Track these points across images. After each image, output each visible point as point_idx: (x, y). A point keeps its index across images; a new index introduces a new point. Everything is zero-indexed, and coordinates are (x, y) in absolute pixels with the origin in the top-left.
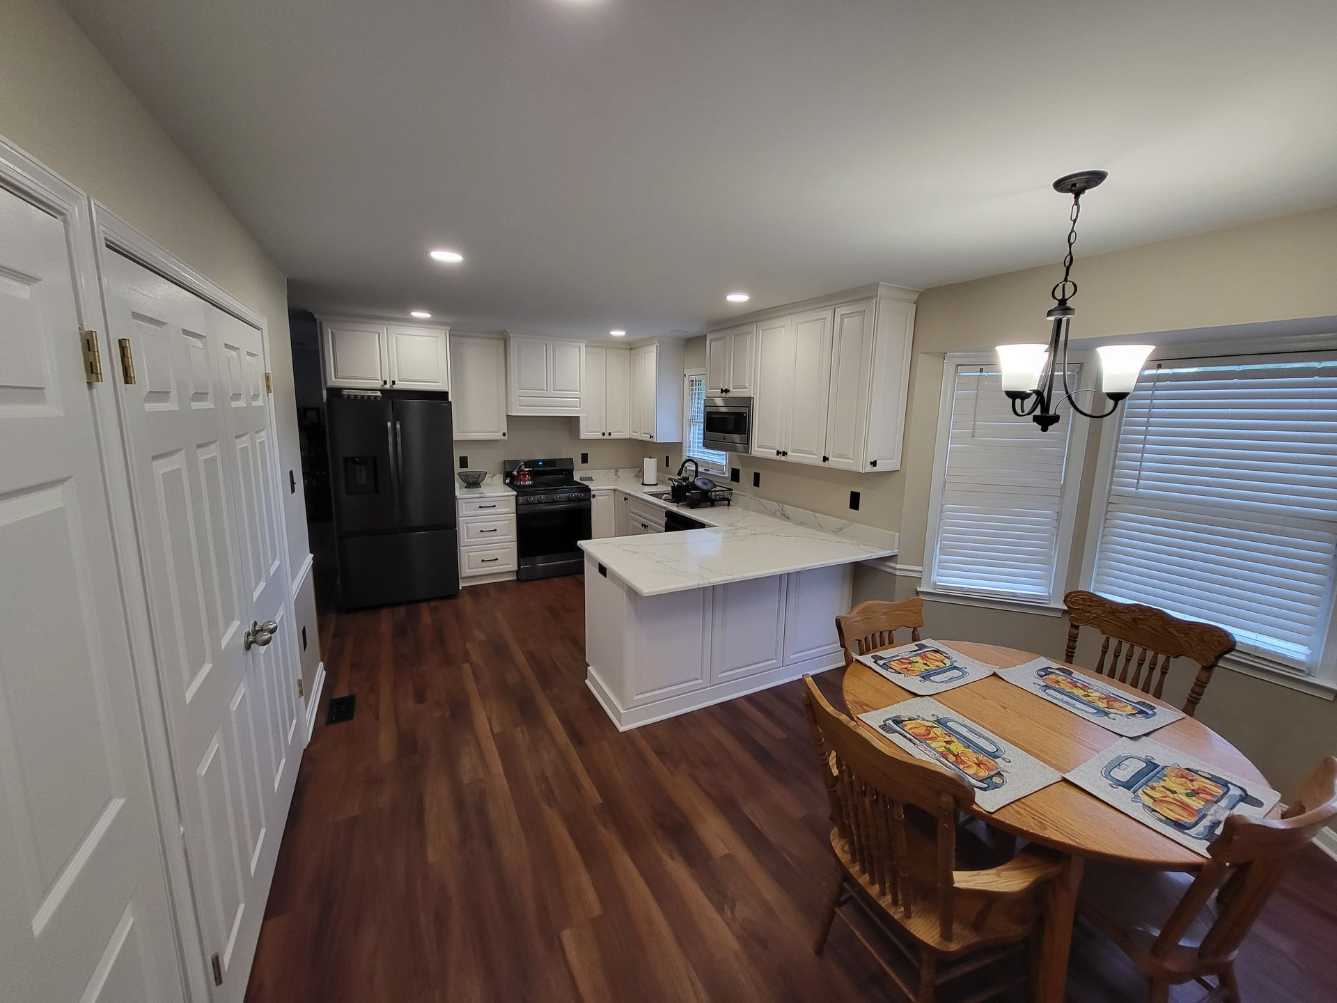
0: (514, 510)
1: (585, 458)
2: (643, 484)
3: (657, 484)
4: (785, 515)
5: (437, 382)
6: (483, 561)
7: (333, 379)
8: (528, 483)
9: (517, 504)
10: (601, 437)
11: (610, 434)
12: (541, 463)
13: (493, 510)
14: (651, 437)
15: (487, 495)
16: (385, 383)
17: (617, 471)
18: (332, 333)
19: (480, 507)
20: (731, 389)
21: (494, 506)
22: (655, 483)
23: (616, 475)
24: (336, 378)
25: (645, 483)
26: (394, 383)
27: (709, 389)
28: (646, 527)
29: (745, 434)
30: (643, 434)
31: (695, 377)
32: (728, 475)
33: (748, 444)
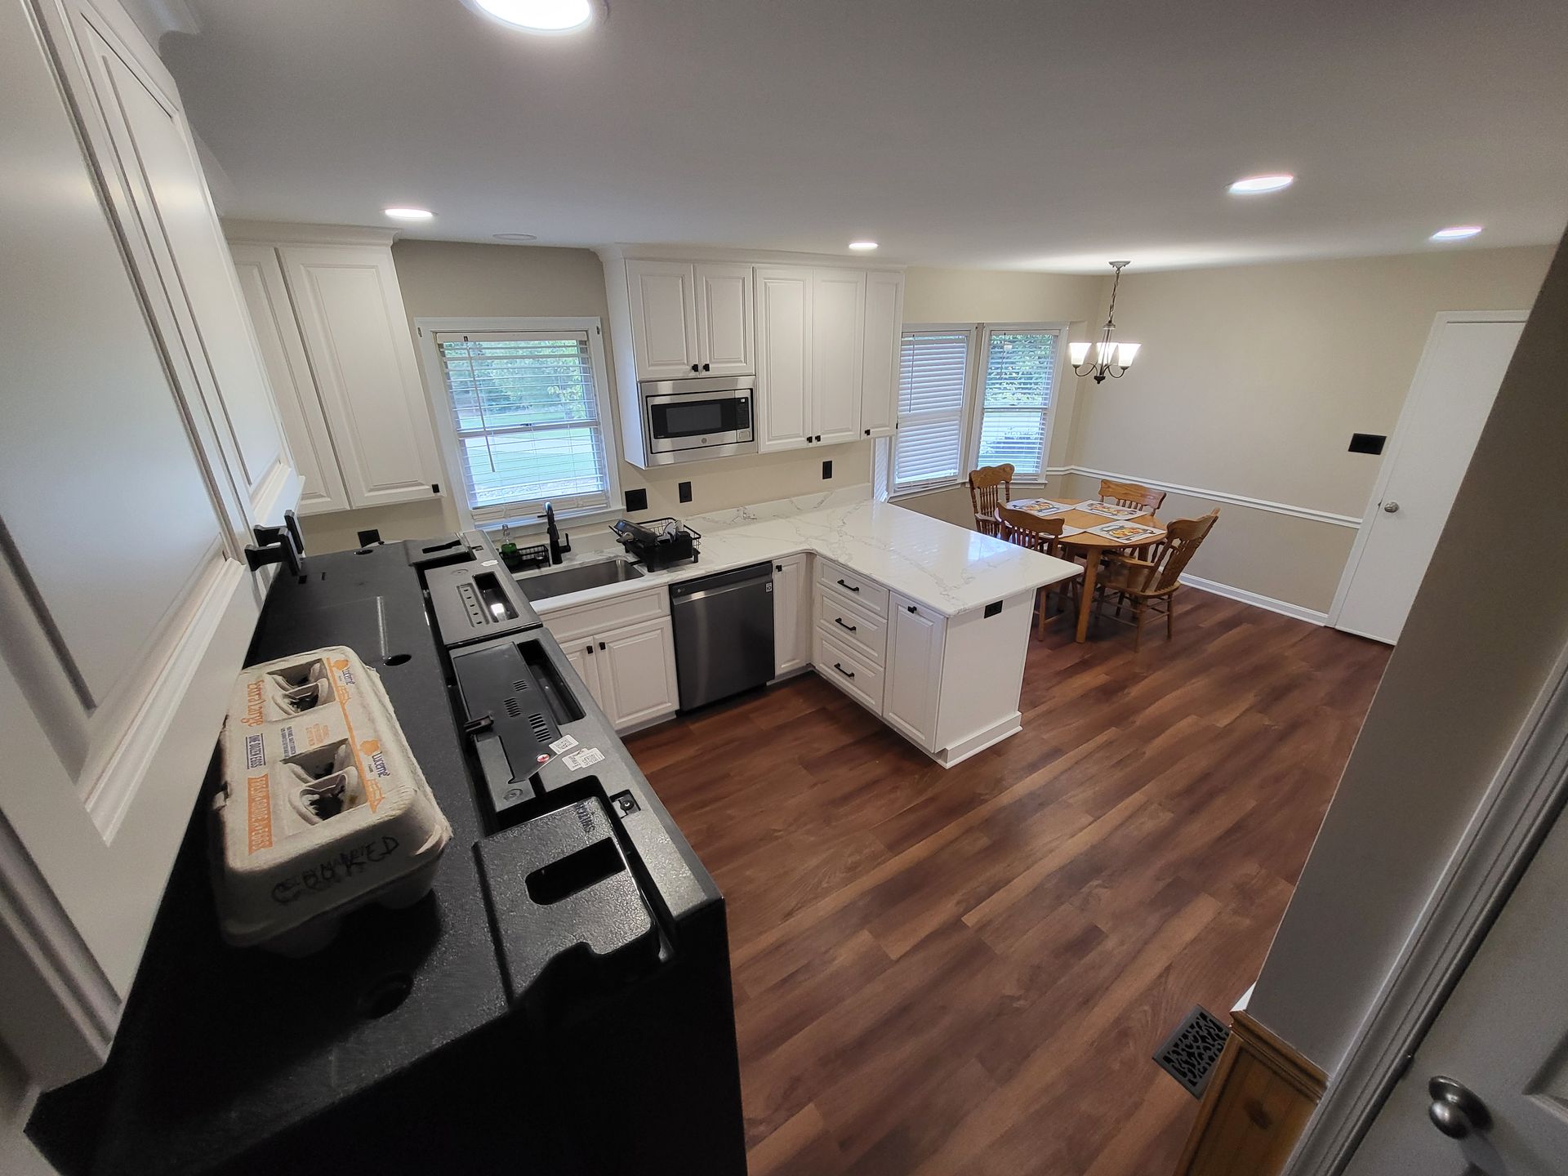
4: (749, 517)
20: (710, 365)
27: (653, 365)
28: (602, 646)
29: (748, 427)
30: (369, 491)
31: (465, 335)
32: (619, 505)
33: (753, 440)
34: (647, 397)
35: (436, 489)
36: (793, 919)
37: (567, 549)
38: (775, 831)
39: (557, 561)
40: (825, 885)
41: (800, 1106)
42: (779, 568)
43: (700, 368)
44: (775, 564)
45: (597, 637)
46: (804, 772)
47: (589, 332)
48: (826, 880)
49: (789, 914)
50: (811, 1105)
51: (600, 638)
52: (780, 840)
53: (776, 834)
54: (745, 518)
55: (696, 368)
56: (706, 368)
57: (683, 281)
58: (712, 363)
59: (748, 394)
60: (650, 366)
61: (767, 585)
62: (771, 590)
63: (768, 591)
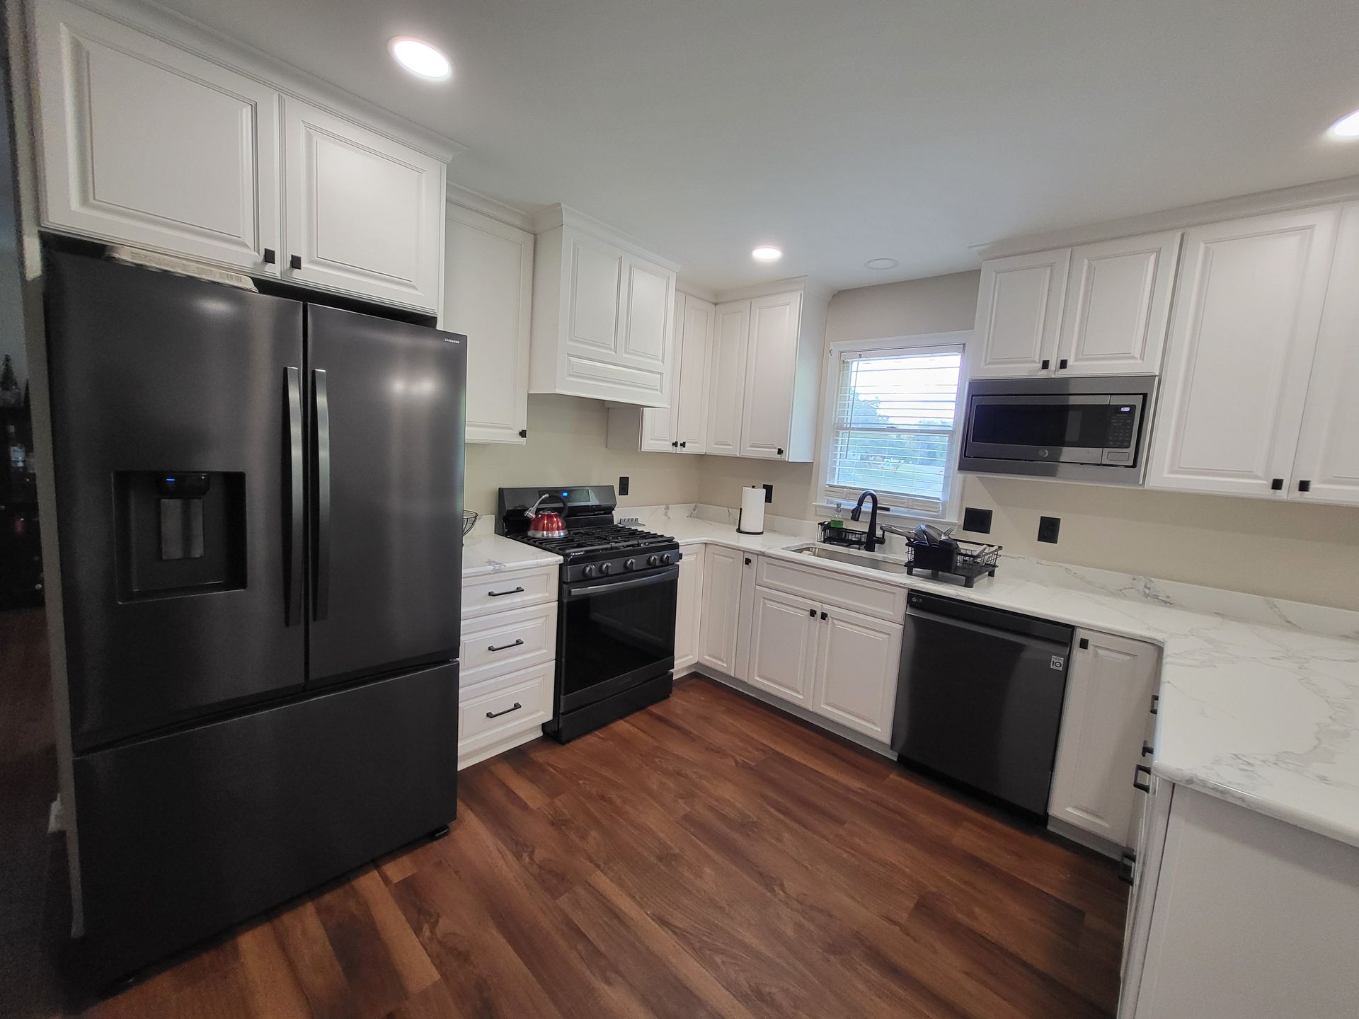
0: (554, 595)
1: (624, 485)
2: (739, 530)
3: (762, 533)
4: (1157, 597)
5: (414, 287)
6: (490, 715)
7: (75, 203)
8: (556, 534)
9: (562, 584)
10: (671, 449)
11: (683, 445)
12: (565, 494)
13: (517, 599)
14: (778, 452)
15: (509, 565)
16: (269, 257)
17: (667, 508)
18: (77, 48)
19: (490, 594)
20: (1070, 362)
21: (519, 590)
22: (761, 531)
23: (666, 514)
24: (84, 201)
25: (742, 529)
26: (296, 263)
27: (989, 364)
28: (824, 616)
29: (1128, 447)
30: (751, 447)
31: (860, 353)
32: (955, 518)
33: (1134, 466)
34: (972, 396)
35: (780, 452)
36: (657, 926)
37: (881, 541)
38: (782, 887)
39: (870, 548)
40: (718, 959)
41: (439, 964)
42: (1084, 644)
43: (1054, 364)
44: (1080, 634)
45: (825, 606)
46: (912, 905)
47: (966, 346)
48: (725, 959)
49: (663, 922)
50: (436, 976)
51: (827, 609)
52: (769, 894)
53: (776, 888)
54: (1146, 596)
55: (1045, 365)
56: (1063, 364)
57: (1052, 270)
58: (1077, 360)
59: (1138, 401)
60: (986, 364)
61: (1054, 658)
62: (1061, 669)
63: (1054, 667)
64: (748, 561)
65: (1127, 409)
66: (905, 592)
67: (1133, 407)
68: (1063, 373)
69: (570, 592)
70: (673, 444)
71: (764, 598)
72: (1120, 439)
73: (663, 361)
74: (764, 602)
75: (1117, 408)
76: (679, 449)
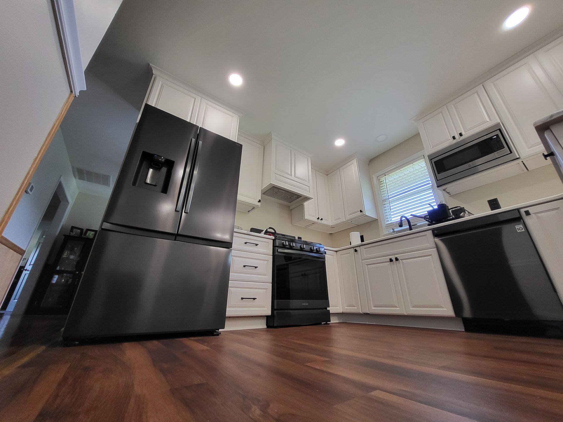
0: (271, 253)
9: (274, 246)
10: (316, 220)
11: (322, 219)
13: (255, 249)
14: (361, 211)
15: (253, 233)
19: (246, 243)
20: (463, 133)
21: (257, 245)
27: (433, 148)
28: (397, 259)
29: (504, 148)
30: (349, 215)
31: (384, 174)
33: (511, 152)
34: (431, 160)
42: (528, 213)
43: (457, 136)
44: (523, 211)
45: (396, 255)
47: (424, 155)
55: (454, 138)
56: (461, 135)
57: (442, 114)
58: (465, 132)
59: (498, 132)
60: (431, 149)
61: (517, 227)
62: (523, 230)
63: (520, 231)
64: (356, 251)
65: (495, 137)
66: (431, 232)
67: (497, 135)
68: (462, 138)
69: (277, 250)
70: (318, 219)
71: (367, 265)
72: (499, 147)
73: (309, 182)
74: (368, 267)
75: (491, 138)
76: (319, 221)
